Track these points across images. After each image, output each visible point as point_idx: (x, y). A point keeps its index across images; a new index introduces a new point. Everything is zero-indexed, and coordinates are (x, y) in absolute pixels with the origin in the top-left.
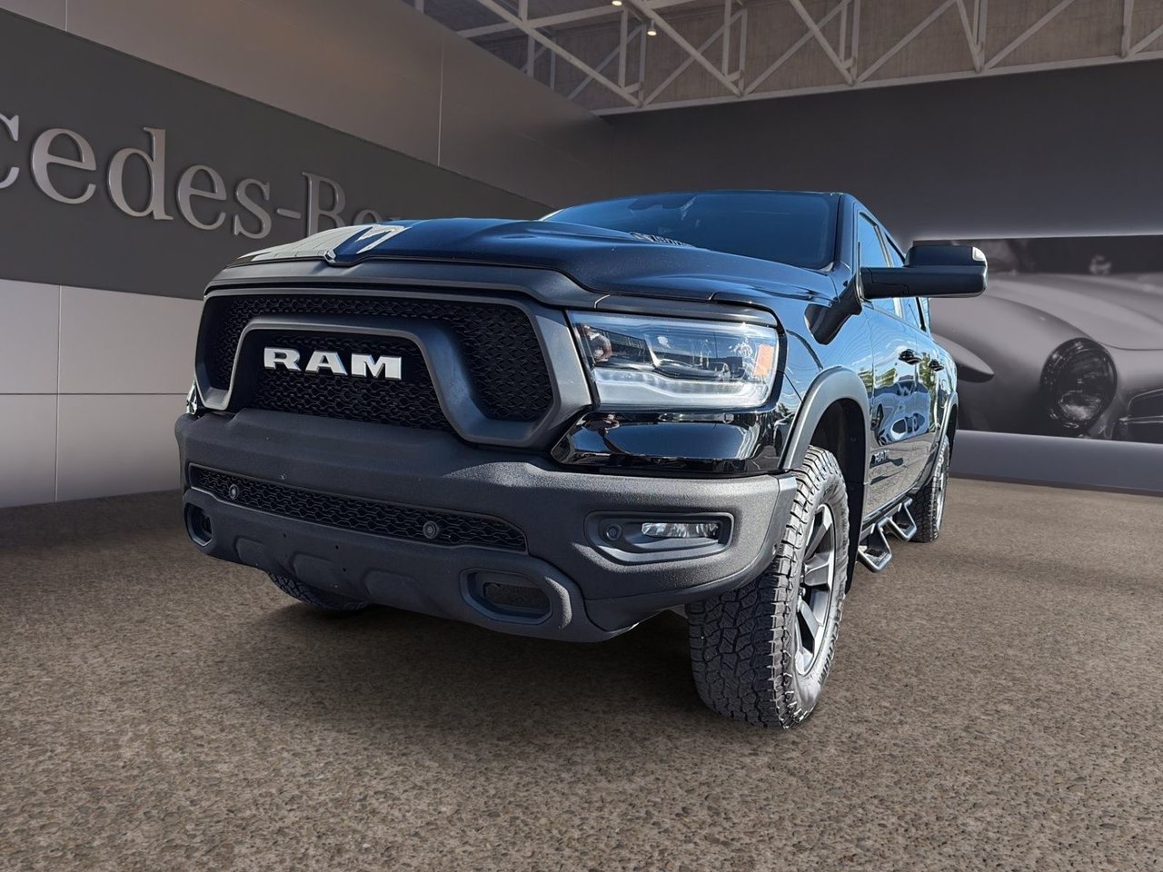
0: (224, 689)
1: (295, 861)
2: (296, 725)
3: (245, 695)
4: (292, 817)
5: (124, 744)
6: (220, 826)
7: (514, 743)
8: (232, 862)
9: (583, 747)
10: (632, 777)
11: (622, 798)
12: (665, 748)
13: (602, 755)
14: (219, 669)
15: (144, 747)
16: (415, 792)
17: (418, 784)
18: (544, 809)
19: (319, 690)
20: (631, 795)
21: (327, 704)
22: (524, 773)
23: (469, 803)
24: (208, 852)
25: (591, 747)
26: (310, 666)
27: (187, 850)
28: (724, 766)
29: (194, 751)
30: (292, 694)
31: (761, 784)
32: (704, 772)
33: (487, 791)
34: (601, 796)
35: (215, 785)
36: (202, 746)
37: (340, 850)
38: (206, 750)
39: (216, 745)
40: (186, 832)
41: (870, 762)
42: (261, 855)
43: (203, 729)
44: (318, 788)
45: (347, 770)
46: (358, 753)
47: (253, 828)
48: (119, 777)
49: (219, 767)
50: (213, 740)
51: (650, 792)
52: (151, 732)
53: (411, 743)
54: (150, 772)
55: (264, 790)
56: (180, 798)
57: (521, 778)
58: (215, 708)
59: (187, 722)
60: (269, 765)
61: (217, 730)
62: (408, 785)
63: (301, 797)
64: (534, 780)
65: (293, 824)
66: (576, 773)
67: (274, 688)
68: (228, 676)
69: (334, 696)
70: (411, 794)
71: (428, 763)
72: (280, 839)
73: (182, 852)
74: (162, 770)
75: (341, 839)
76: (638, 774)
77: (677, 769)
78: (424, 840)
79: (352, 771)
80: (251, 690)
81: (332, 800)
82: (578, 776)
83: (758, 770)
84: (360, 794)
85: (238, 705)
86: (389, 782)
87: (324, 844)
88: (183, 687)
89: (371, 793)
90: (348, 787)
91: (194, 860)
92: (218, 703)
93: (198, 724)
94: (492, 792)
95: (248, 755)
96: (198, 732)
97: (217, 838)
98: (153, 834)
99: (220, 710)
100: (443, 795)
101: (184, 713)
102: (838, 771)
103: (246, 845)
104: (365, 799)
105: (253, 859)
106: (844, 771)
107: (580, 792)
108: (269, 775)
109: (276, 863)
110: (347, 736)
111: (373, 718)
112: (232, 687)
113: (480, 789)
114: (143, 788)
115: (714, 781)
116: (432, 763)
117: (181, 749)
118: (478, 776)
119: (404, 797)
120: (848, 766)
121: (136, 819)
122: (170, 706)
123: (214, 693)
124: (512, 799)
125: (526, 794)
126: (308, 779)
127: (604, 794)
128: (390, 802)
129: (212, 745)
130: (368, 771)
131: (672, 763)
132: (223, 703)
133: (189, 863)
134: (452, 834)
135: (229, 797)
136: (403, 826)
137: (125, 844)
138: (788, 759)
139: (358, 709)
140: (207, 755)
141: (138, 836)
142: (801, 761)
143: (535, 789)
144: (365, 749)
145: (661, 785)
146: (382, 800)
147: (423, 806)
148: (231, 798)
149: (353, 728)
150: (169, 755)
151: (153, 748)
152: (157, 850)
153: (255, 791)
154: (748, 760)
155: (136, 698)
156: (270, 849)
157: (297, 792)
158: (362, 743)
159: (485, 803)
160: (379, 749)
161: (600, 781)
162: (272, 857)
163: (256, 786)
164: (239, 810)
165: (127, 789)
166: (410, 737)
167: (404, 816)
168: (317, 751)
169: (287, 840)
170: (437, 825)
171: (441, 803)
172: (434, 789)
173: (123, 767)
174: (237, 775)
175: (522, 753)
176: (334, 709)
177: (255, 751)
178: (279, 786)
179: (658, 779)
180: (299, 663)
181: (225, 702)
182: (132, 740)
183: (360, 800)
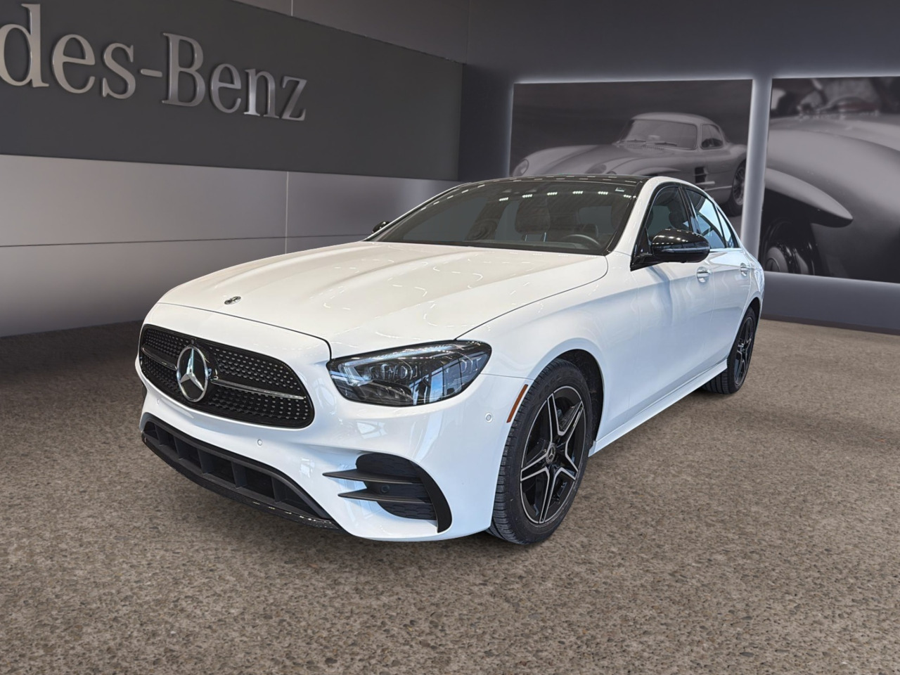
0: (85, 513)
1: (123, 640)
2: (136, 545)
3: (100, 519)
4: (124, 610)
5: (11, 552)
6: (74, 614)
7: (297, 566)
8: (81, 637)
9: (349, 572)
10: (379, 597)
11: (367, 611)
12: (414, 576)
13: (362, 579)
14: (82, 497)
15: (25, 555)
16: (215, 598)
17: (218, 592)
18: (306, 615)
19: (157, 517)
20: (375, 609)
21: (160, 529)
22: (299, 589)
23: (252, 608)
24: (65, 630)
25: (355, 572)
26: (151, 498)
27: (51, 628)
28: (455, 592)
29: (60, 560)
30: (135, 520)
31: (479, 607)
32: (438, 596)
33: (267, 600)
34: (352, 609)
35: (73, 585)
36: (66, 556)
37: (154, 634)
38: (68, 559)
39: (76, 556)
40: (51, 616)
41: (576, 595)
42: (101, 634)
43: (67, 544)
44: (146, 591)
45: (168, 580)
46: (178, 567)
47: (97, 616)
48: (7, 576)
49: (77, 572)
50: (74, 553)
51: (390, 608)
52: (30, 544)
53: (219, 562)
54: (29, 573)
55: (107, 591)
56: (49, 592)
57: (295, 592)
58: (77, 528)
59: (57, 538)
60: (111, 573)
61: (77, 544)
62: (210, 593)
63: (132, 597)
64: (304, 595)
65: (125, 615)
66: (338, 591)
67: (122, 514)
68: (89, 504)
69: (166, 523)
70: (211, 600)
71: (228, 578)
72: (115, 624)
73: (48, 628)
74: (37, 573)
75: (157, 627)
76: (385, 594)
77: (417, 593)
78: (214, 631)
79: (171, 580)
80: (105, 516)
81: (154, 600)
82: (339, 593)
83: (482, 596)
84: (175, 597)
85: (94, 527)
86: (197, 590)
87: (144, 630)
88: (55, 511)
89: (182, 597)
90: (167, 591)
91: (55, 635)
92: (80, 525)
93: (64, 540)
94: (272, 601)
95: (98, 565)
96: (63, 546)
97: (72, 621)
98: (29, 616)
99: (80, 530)
100: (235, 601)
101: (55, 531)
102: (547, 601)
103: (92, 627)
104: (177, 601)
105: (95, 636)
106: (551, 601)
107: (337, 605)
108: (111, 580)
109: (108, 640)
110: (172, 554)
111: (193, 542)
112: (91, 512)
113: (263, 598)
114: (24, 584)
115: (443, 603)
116: (231, 578)
117: (51, 558)
118: (264, 589)
119: (207, 600)
120: (556, 598)
121: (19, 606)
122: (45, 525)
123: (76, 516)
124: (284, 607)
125: (295, 604)
126: (138, 585)
127: (354, 607)
128: (195, 604)
129: (73, 556)
130: (183, 581)
131: (415, 588)
132: (83, 525)
133: (53, 636)
134: (235, 628)
135: (82, 594)
136: (201, 621)
137: (11, 622)
138: (509, 590)
139: (183, 535)
140: (69, 563)
141: (20, 617)
142: (520, 592)
143: (303, 601)
144: (184, 565)
145: (400, 602)
146: (189, 602)
147: (218, 608)
148: (84, 594)
149: (177, 549)
150: (42, 562)
151: (31, 556)
152: (32, 626)
153: (101, 591)
154: (476, 589)
155: (20, 518)
156: (107, 631)
157: (130, 593)
158: (183, 560)
159: (264, 609)
160: (194, 565)
161: (355, 598)
162: (108, 636)
163: (102, 587)
164: (89, 603)
165: (13, 585)
166: (219, 558)
167: (203, 614)
168: (149, 564)
169: (119, 625)
170: (225, 621)
171: (232, 607)
172: (229, 597)
173: (11, 569)
174: (89, 579)
175: (301, 573)
176: (165, 533)
177: (103, 562)
178: (118, 588)
179: (399, 599)
180: (143, 495)
181: (85, 524)
182: (17, 550)
183: (174, 602)
